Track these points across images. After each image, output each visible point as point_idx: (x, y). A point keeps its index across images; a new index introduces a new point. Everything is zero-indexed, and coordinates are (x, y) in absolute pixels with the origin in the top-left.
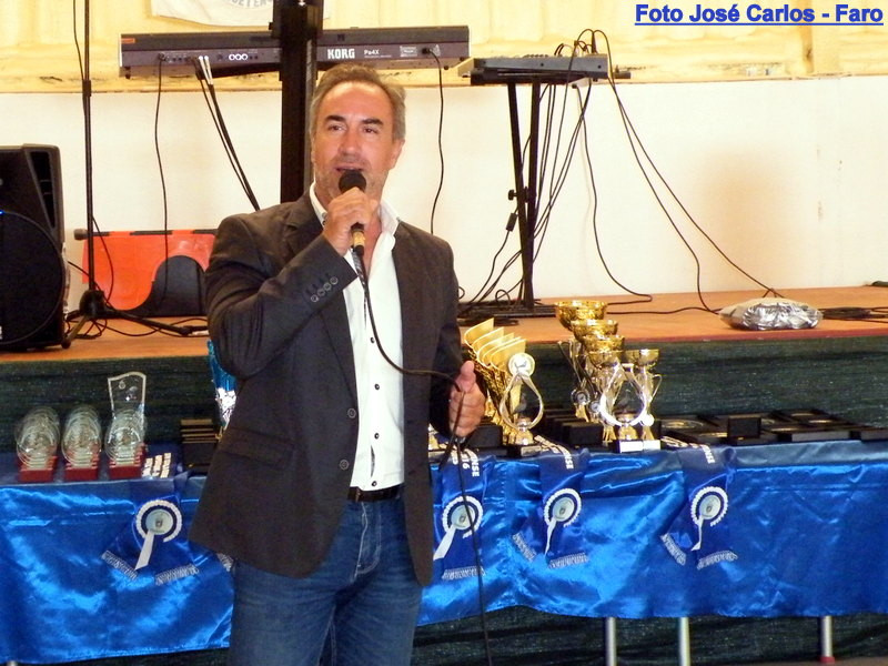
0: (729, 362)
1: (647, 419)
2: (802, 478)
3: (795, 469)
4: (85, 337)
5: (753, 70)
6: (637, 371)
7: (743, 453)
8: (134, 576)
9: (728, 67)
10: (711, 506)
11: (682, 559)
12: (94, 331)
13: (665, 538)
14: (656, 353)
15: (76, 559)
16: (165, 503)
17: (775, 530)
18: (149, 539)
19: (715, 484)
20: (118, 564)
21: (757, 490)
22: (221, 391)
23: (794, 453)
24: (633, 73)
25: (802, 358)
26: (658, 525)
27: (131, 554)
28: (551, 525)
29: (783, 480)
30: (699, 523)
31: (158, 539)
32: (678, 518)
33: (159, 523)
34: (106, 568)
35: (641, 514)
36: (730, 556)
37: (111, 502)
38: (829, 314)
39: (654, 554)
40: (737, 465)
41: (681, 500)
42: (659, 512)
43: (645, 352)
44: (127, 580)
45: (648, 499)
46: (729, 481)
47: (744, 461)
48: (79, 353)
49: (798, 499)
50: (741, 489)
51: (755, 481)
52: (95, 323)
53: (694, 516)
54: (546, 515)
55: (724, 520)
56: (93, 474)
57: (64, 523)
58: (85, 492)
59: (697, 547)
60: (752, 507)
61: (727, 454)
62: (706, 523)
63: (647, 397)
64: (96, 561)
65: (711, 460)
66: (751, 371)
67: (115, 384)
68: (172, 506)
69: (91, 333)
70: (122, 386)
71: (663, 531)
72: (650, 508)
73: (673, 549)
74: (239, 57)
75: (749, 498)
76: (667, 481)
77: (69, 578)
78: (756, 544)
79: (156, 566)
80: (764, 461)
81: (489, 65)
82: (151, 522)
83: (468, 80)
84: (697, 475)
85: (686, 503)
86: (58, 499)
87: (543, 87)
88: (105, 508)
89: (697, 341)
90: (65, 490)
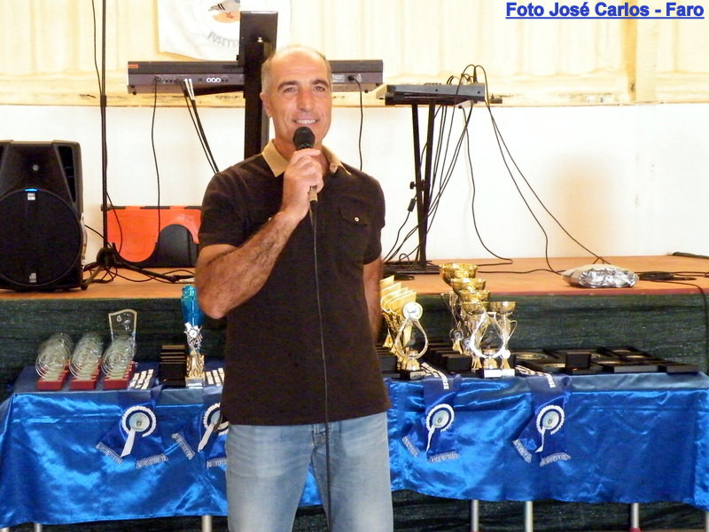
1: (505, 353)
2: (621, 399)
3: (616, 393)
4: (102, 281)
5: (592, 98)
6: (498, 318)
7: (577, 381)
8: (119, 461)
9: (573, 96)
10: (551, 420)
11: (528, 458)
12: (108, 278)
13: (516, 442)
14: (513, 304)
15: (77, 448)
16: (144, 409)
17: (600, 438)
18: (131, 435)
19: (555, 404)
20: (108, 452)
21: (586, 409)
22: (188, 325)
23: (615, 382)
24: (504, 100)
25: (623, 309)
26: (511, 433)
27: (118, 445)
28: (431, 431)
29: (608, 402)
30: (542, 432)
31: (138, 435)
32: (526, 428)
33: (139, 423)
34: (100, 455)
35: (499, 424)
36: (565, 457)
37: (104, 407)
38: (644, 276)
39: (508, 454)
40: (572, 389)
41: (528, 416)
42: (513, 422)
43: (506, 304)
44: (115, 464)
45: (504, 413)
46: (565, 402)
47: (578, 386)
48: (95, 293)
49: (617, 415)
50: (575, 407)
51: (586, 401)
52: (108, 272)
53: (538, 426)
54: (428, 423)
55: (562, 430)
56: (94, 385)
57: (68, 421)
58: (85, 398)
59: (540, 449)
60: (583, 421)
61: (565, 381)
62: (548, 432)
63: (506, 337)
64: (94, 451)
65: (552, 385)
67: (114, 318)
68: (149, 411)
70: (119, 319)
71: (515, 437)
72: (506, 420)
73: (522, 450)
74: (214, 80)
75: (580, 415)
76: (518, 400)
77: (72, 462)
78: (586, 449)
79: (137, 454)
80: (592, 387)
81: (398, 90)
82: (133, 422)
83: (384, 101)
84: (541, 396)
85: (533, 416)
86: (66, 404)
87: (437, 107)
88: (100, 411)
89: (545, 295)
90: (71, 397)
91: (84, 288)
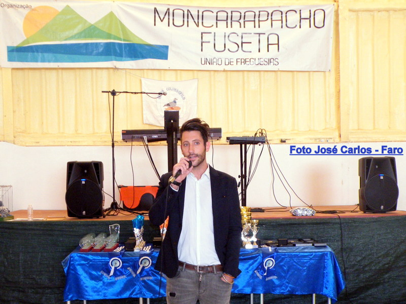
0: (287, 224)
1: (254, 239)
2: (296, 256)
3: (294, 254)
4: (113, 215)
5: (323, 140)
6: (252, 226)
7: (280, 249)
8: (109, 278)
9: (316, 139)
10: (270, 263)
11: (261, 277)
12: (116, 214)
13: (255, 272)
14: (258, 221)
15: (94, 273)
16: (117, 258)
17: (288, 271)
18: (113, 268)
19: (270, 257)
20: (105, 274)
21: (283, 259)
22: (135, 229)
23: (294, 249)
24: (286, 141)
25: (309, 224)
26: (255, 268)
27: (108, 272)
29: (291, 257)
30: (266, 268)
31: (116, 268)
32: (261, 267)
33: (116, 264)
34: (102, 275)
35: (250, 265)
36: (275, 277)
37: (104, 258)
38: (318, 212)
39: (253, 276)
40: (277, 252)
41: (261, 261)
42: (256, 264)
43: (255, 221)
44: (107, 278)
45: (252, 261)
46: (275, 257)
47: (280, 251)
48: (108, 219)
49: (295, 262)
50: (278, 258)
51: (283, 257)
52: (116, 211)
55: (274, 268)
56: (101, 250)
57: (91, 263)
58: (97, 255)
59: (265, 274)
60: (282, 264)
61: (275, 249)
62: (268, 268)
63: (255, 233)
64: (100, 274)
65: (270, 250)
66: (294, 227)
67: (111, 227)
68: (119, 259)
69: (115, 214)
70: (113, 228)
71: (255, 270)
72: (253, 263)
73: (258, 274)
74: (155, 136)
75: (281, 261)
76: (258, 256)
77: (93, 278)
78: (283, 274)
79: (115, 275)
80: (285, 251)
81: (231, 139)
82: (113, 263)
83: (229, 143)
84: (266, 255)
85: (263, 262)
86: (90, 257)
87: (248, 145)
88: (102, 259)
90: (92, 255)
91: (104, 217)
